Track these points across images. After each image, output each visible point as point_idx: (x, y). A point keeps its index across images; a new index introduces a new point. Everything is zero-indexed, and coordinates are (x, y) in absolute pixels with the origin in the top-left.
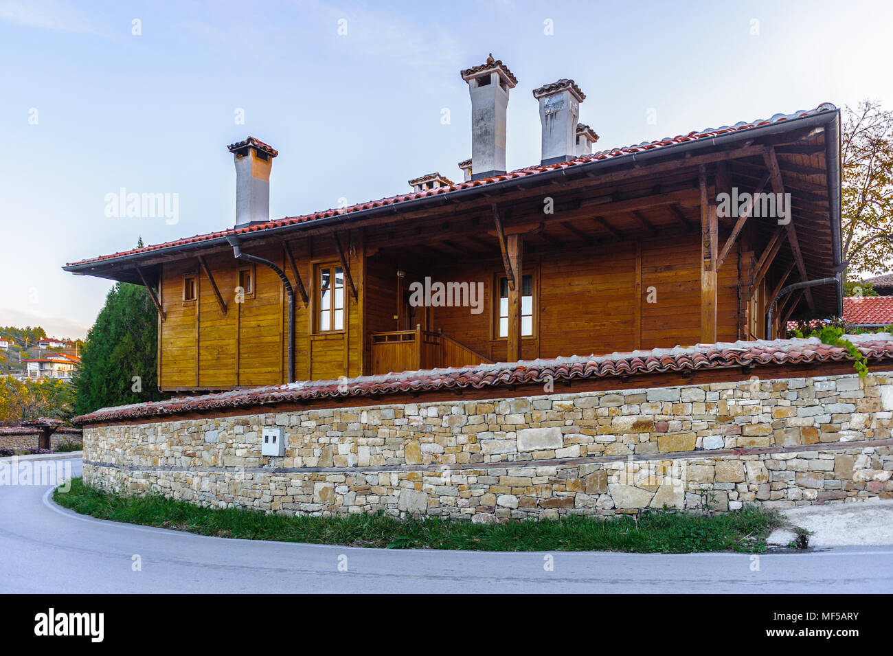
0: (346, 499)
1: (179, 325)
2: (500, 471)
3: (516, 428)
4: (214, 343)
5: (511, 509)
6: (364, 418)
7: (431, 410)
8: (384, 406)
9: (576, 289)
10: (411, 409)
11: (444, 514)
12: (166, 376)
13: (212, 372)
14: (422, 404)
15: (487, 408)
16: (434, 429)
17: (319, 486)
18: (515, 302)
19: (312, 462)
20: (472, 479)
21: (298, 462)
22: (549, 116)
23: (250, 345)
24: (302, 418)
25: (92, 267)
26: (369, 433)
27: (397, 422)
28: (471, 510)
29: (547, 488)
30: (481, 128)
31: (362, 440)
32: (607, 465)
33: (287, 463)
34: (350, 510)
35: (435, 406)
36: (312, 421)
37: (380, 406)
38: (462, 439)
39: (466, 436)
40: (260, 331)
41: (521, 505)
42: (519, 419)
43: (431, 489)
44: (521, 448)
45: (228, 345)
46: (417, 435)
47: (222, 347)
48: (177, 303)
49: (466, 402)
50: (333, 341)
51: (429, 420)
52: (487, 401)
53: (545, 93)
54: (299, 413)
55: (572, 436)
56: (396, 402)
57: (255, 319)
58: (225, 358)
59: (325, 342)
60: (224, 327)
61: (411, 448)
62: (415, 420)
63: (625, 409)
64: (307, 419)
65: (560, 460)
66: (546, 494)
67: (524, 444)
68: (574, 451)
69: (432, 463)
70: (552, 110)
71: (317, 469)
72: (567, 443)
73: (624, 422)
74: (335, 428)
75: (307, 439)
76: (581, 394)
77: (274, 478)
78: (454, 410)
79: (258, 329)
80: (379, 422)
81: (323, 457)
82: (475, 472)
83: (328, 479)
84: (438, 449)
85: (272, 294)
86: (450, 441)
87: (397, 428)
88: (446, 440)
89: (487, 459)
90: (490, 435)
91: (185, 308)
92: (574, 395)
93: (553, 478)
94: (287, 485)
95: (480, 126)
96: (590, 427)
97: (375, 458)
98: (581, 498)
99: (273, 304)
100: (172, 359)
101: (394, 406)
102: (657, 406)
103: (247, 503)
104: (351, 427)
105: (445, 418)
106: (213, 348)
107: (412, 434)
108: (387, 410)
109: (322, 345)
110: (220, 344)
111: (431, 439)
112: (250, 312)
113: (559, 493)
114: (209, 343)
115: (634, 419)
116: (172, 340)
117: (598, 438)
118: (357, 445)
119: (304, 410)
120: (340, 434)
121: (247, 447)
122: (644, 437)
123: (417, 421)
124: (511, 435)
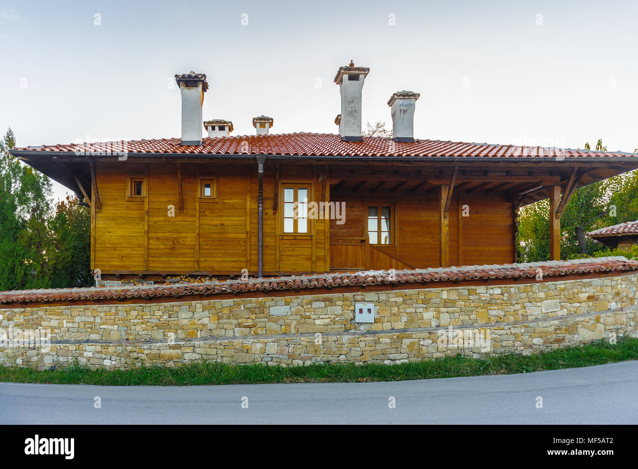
0: (430, 348)
1: (121, 217)
2: (535, 324)
3: (541, 300)
4: (168, 235)
5: (540, 345)
6: (445, 295)
7: (496, 290)
8: (461, 287)
9: (423, 219)
10: (481, 289)
11: (506, 352)
12: (100, 261)
13: (164, 259)
14: (489, 287)
15: (529, 289)
16: (498, 301)
17: (406, 342)
18: (447, 226)
19: (400, 325)
20: (523, 330)
21: (387, 326)
22: (402, 111)
23: (212, 239)
24: (390, 296)
25: (54, 156)
26: (450, 305)
27: (471, 297)
28: (522, 348)
29: (554, 333)
30: (352, 107)
31: (442, 310)
32: (578, 319)
33: (377, 327)
34: (433, 356)
35: (499, 287)
36: (400, 298)
37: (458, 288)
38: (518, 307)
39: (520, 305)
40: (224, 229)
41: (545, 342)
42: (542, 295)
43: (497, 338)
44: (544, 311)
45: (186, 237)
46: (486, 305)
47: (177, 239)
48: (116, 197)
49: (519, 285)
50: (301, 241)
51: (495, 297)
52: (528, 285)
53: (401, 97)
54: (388, 292)
55: (564, 304)
56: (469, 285)
57: (218, 218)
58: (182, 248)
59: (293, 241)
60: (180, 222)
61: (482, 313)
62: (484, 296)
63: (584, 290)
64: (394, 297)
65: (560, 317)
66: (554, 336)
67: (545, 309)
68: (565, 312)
69: (497, 322)
70: (405, 108)
71: (404, 330)
72: (562, 308)
73: (584, 296)
74: (420, 302)
75: (395, 310)
76: (567, 281)
77: (363, 339)
78: (512, 290)
79: (222, 227)
80: (457, 298)
81: (411, 321)
82: (524, 326)
83: (414, 336)
84: (501, 313)
85: (239, 201)
86: (510, 308)
87: (471, 301)
88: (506, 309)
89: (530, 318)
90: (530, 304)
91: (128, 203)
92: (565, 282)
93: (557, 327)
94: (377, 342)
95: (351, 105)
96: (571, 299)
97: (455, 320)
98: (568, 336)
99: (239, 209)
100: (111, 246)
101: (469, 287)
102: (595, 288)
103: (330, 358)
104: (433, 301)
105: (506, 295)
106: (167, 239)
107: (482, 305)
108: (463, 290)
109: (290, 243)
110: (174, 236)
111: (496, 308)
112: (212, 213)
113: (560, 335)
114: (161, 235)
115: (587, 295)
116: (110, 230)
117: (574, 305)
118: (439, 312)
119: (392, 290)
120: (425, 306)
121: (329, 318)
122: (591, 304)
123: (485, 297)
124: (539, 304)
